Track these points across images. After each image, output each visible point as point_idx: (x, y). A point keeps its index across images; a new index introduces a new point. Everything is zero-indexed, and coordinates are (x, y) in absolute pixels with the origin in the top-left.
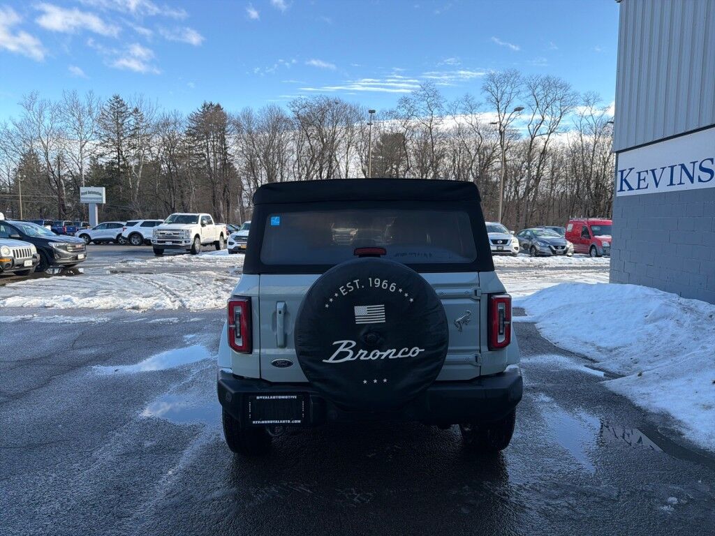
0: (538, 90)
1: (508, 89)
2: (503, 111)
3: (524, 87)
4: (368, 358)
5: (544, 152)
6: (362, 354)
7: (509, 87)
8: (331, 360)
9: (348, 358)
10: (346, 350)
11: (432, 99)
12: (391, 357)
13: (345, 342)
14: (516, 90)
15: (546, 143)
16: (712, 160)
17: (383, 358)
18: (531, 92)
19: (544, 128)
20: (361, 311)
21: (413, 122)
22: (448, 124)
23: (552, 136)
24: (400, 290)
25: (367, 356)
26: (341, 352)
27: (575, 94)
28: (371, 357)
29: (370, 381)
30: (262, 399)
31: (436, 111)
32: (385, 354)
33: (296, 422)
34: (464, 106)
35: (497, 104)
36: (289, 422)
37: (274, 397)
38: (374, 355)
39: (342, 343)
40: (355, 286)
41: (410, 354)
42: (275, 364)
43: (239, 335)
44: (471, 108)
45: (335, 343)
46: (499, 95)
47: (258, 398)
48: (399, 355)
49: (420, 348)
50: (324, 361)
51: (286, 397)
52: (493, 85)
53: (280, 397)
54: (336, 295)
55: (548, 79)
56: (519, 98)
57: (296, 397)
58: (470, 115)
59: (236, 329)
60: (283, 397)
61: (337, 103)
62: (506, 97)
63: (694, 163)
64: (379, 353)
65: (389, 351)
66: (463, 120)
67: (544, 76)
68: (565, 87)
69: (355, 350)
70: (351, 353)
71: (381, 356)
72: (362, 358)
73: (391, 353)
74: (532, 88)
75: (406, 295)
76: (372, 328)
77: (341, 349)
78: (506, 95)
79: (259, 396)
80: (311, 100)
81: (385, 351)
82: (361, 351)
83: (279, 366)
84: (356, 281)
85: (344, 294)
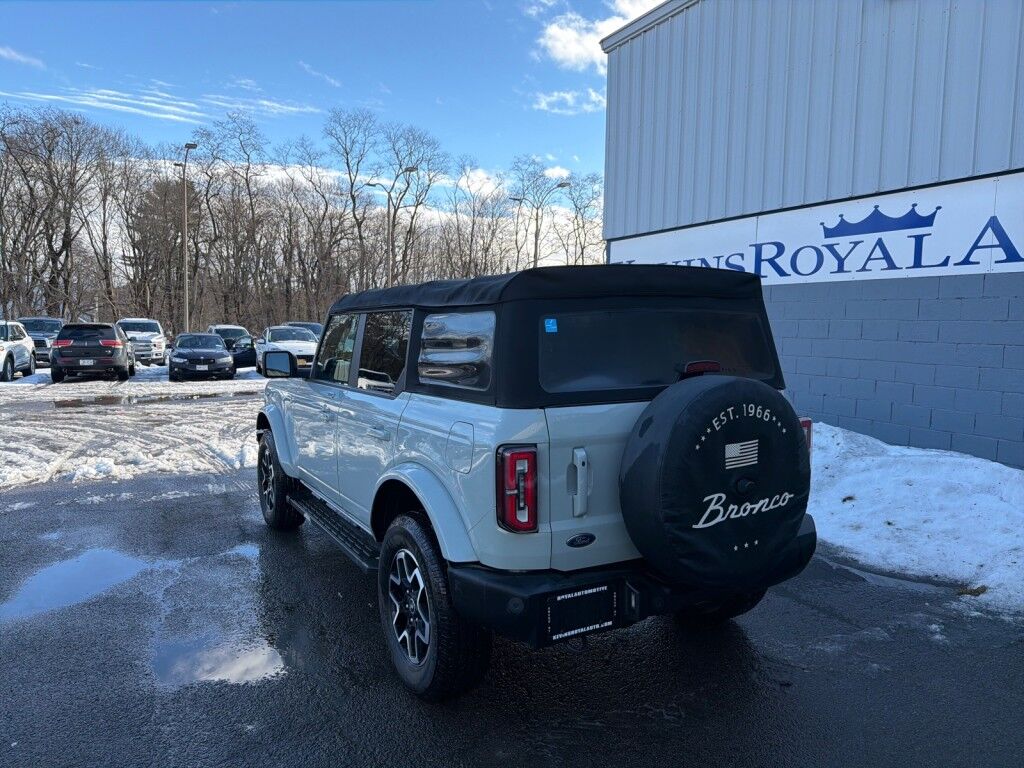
0: (400, 144)
1: (360, 138)
2: (355, 167)
3: (381, 137)
4: (738, 516)
5: (411, 231)
6: (733, 510)
7: (361, 135)
8: (700, 525)
9: (719, 519)
10: (717, 507)
11: (247, 136)
12: (764, 510)
13: (716, 496)
14: (371, 139)
15: (413, 218)
16: (742, 255)
17: (754, 512)
18: (390, 145)
19: (409, 198)
20: (732, 450)
21: (221, 169)
22: (272, 176)
23: (420, 208)
24: (774, 419)
25: (737, 513)
26: (712, 511)
27: (446, 155)
28: (741, 513)
29: (741, 547)
30: (564, 599)
31: (253, 155)
32: (757, 506)
33: (606, 624)
34: (299, 154)
35: (348, 157)
36: (598, 626)
37: (579, 594)
38: (745, 510)
39: (712, 499)
40: (728, 417)
41: (780, 503)
42: (572, 543)
43: (522, 505)
44: (309, 158)
45: (706, 499)
46: (348, 144)
47: (559, 598)
48: (771, 507)
49: (790, 494)
50: (694, 526)
51: (594, 590)
52: (339, 128)
53: (586, 592)
54: (709, 430)
55: (411, 130)
56: (376, 152)
57: (606, 588)
58: (309, 167)
59: (517, 496)
60: (590, 591)
61: (77, 123)
62: (357, 148)
63: (718, 258)
64: (749, 507)
65: (761, 502)
66: (299, 175)
67: (406, 126)
68: (432, 144)
69: (725, 506)
70: (722, 509)
71: (752, 510)
72: (733, 516)
73: (762, 506)
74: (393, 140)
75: (779, 424)
76: (745, 473)
77: (712, 507)
78: (357, 145)
79: (561, 595)
80: (29, 112)
81: (757, 502)
82: (731, 507)
83: (579, 546)
84: (730, 410)
85: (717, 429)
